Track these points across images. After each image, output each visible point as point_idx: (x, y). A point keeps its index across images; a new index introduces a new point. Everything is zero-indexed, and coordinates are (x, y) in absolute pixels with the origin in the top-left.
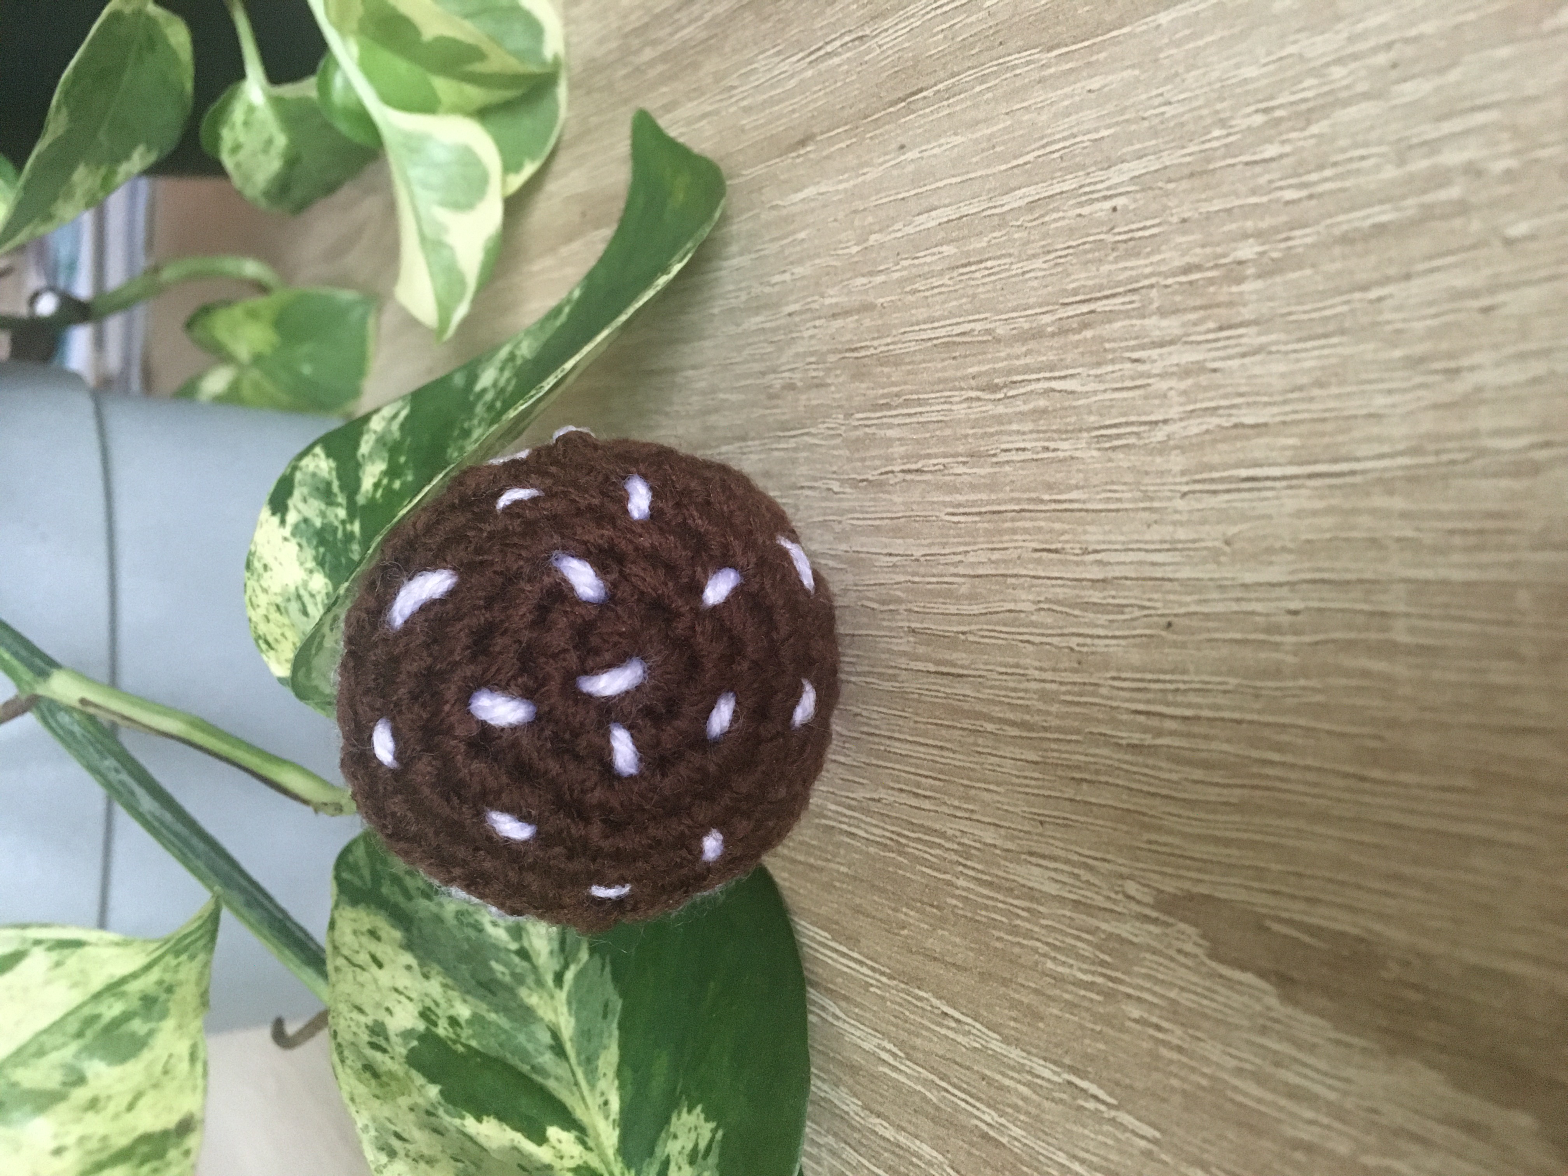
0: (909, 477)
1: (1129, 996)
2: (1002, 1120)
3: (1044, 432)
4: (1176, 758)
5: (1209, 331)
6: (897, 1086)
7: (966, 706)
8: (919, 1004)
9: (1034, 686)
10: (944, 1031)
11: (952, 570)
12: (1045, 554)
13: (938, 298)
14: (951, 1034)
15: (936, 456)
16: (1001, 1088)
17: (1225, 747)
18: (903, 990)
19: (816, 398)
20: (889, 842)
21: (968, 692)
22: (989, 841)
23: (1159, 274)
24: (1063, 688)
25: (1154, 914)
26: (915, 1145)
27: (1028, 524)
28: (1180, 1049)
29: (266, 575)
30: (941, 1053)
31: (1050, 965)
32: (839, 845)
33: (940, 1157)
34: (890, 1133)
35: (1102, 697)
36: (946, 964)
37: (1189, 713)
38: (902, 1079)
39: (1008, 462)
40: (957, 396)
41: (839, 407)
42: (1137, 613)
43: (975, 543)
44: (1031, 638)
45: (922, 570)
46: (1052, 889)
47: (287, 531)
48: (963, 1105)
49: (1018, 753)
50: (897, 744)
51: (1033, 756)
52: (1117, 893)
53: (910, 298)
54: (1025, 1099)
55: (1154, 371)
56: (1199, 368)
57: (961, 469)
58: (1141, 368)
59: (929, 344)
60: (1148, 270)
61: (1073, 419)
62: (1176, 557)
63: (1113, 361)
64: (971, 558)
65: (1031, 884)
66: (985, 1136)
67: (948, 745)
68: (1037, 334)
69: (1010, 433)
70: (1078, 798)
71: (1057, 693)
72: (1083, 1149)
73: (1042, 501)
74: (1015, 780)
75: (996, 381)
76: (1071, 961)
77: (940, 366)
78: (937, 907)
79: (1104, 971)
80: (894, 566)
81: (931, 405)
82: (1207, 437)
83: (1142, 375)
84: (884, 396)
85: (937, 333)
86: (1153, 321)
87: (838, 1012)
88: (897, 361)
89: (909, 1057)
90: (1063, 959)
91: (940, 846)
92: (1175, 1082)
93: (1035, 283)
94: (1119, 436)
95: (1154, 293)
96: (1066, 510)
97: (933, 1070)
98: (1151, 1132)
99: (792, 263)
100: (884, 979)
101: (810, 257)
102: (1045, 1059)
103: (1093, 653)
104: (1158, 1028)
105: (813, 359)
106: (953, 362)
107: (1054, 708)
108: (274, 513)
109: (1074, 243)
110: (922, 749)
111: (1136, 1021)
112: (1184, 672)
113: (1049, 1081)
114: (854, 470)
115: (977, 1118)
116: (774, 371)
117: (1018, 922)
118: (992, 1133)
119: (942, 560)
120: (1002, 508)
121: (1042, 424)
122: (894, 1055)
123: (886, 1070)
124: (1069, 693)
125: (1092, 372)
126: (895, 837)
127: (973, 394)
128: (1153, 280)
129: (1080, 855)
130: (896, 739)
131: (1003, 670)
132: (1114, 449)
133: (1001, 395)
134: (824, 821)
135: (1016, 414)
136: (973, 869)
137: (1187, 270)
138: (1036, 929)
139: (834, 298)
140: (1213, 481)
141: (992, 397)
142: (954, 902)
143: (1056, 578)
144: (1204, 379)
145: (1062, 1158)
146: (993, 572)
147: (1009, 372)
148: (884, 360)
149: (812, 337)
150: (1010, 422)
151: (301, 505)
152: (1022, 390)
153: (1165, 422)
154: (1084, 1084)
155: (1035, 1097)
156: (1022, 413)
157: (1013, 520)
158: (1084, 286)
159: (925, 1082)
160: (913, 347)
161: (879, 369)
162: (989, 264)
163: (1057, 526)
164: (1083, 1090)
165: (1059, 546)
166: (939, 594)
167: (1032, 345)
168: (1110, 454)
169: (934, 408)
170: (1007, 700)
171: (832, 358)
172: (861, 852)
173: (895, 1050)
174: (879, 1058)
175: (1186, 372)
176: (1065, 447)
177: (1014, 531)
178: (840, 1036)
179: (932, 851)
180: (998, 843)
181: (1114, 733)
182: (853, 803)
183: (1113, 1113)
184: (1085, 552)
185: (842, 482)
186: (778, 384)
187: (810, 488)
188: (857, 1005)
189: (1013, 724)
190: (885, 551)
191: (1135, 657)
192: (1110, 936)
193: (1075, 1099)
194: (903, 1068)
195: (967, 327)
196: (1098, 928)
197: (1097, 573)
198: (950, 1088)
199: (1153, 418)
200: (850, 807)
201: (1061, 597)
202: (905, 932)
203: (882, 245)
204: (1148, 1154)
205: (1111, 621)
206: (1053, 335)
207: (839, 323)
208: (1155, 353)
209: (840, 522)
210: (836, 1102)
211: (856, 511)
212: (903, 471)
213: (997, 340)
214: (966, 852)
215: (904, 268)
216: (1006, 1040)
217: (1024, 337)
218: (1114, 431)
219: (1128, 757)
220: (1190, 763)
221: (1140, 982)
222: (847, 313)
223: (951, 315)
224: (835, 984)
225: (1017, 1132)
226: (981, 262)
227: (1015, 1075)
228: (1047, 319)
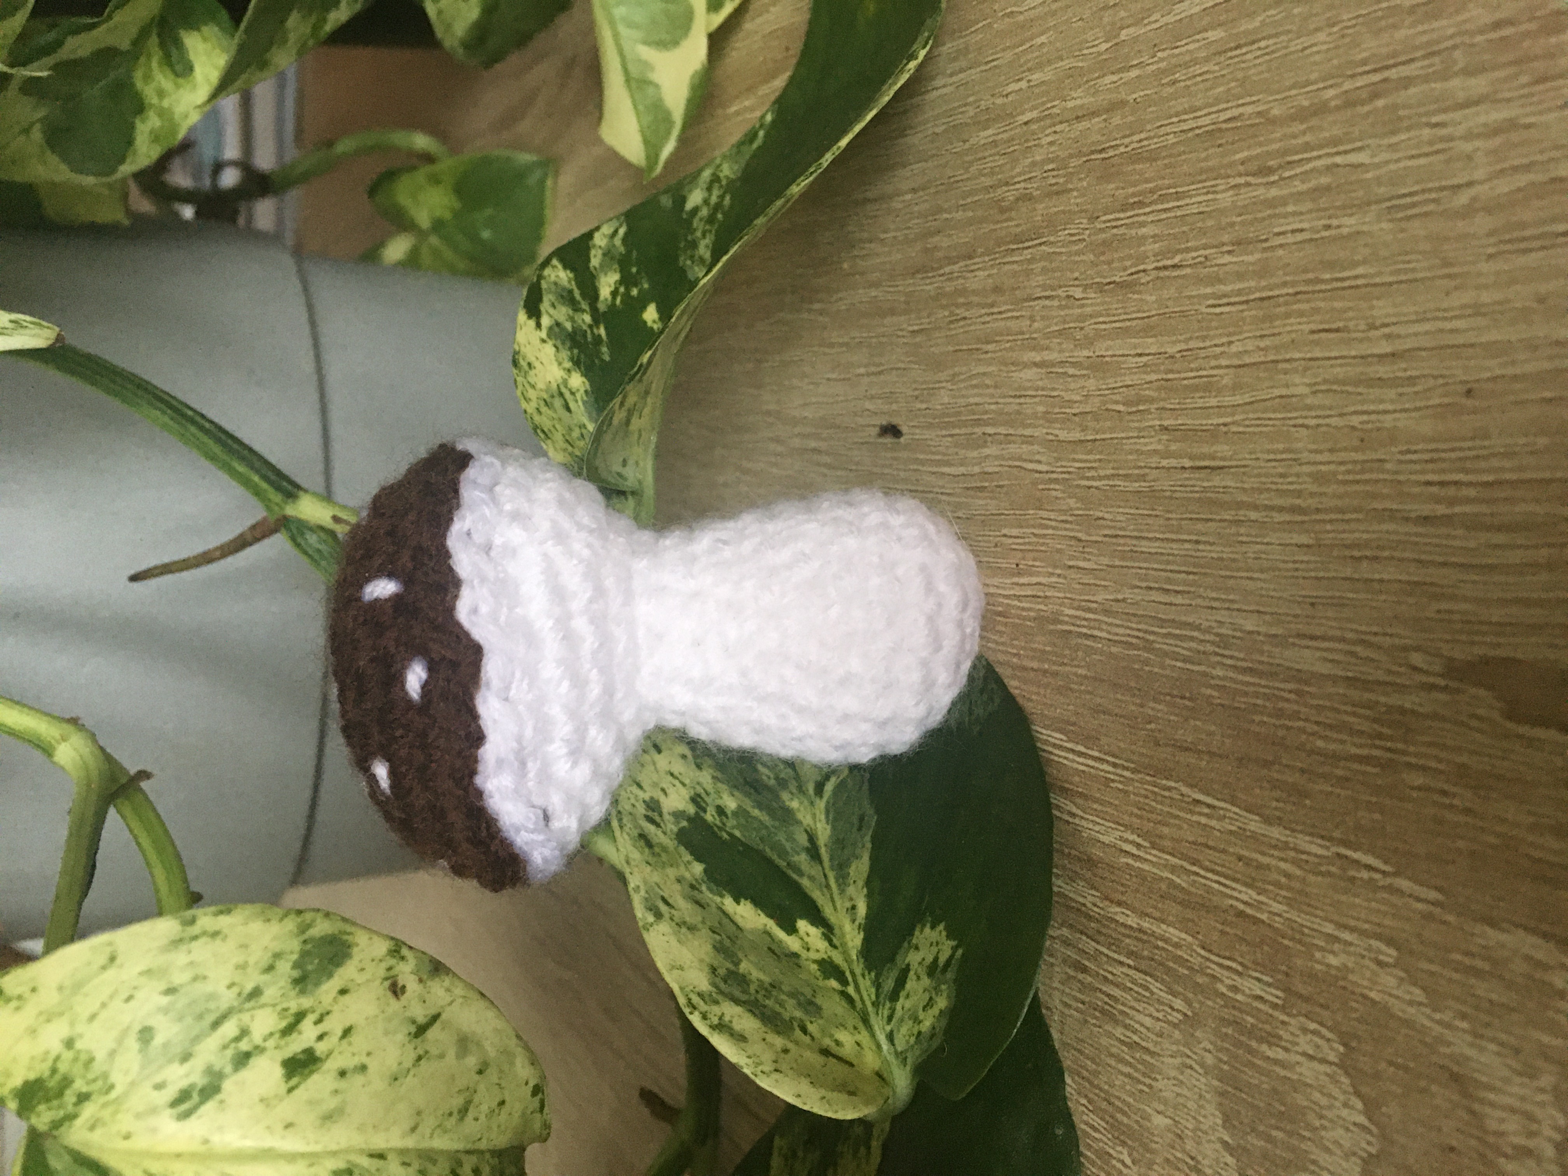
0: (1162, 274)
1: (1409, 765)
2: (1262, 898)
3: (1325, 209)
4: (1473, 524)
5: (1524, 86)
6: (1141, 875)
7: (1227, 498)
8: (1167, 794)
9: (1306, 469)
10: (1195, 818)
11: (1213, 363)
12: (1323, 335)
13: (1201, 86)
14: (1203, 820)
15: (1196, 249)
16: (1260, 867)
17: (1531, 508)
18: (1148, 783)
19: (1056, 206)
20: (1134, 641)
21: (1229, 483)
22: (1250, 628)
23: (1466, 32)
24: (1343, 468)
25: (1442, 682)
26: (1161, 929)
27: (1304, 306)
28: (1468, 811)
29: (532, 373)
30: (1191, 839)
31: (1320, 743)
32: (1077, 648)
33: (1190, 939)
34: (1132, 921)
35: (1388, 472)
36: (1199, 752)
37: (1490, 478)
38: (1146, 867)
39: (1281, 246)
40: (1222, 184)
41: (1081, 211)
42: (1431, 382)
43: (1241, 333)
44: (1306, 422)
45: (1176, 367)
46: (1325, 669)
47: (544, 334)
48: (1216, 886)
49: (1287, 538)
50: (1144, 543)
51: (1304, 539)
52: (1400, 665)
53: (1170, 90)
54: (1287, 875)
55: (1457, 134)
56: (1512, 125)
57: (1227, 259)
58: (1443, 132)
59: (1190, 135)
60: (1450, 31)
61: (1361, 193)
62: (1480, 321)
63: (1409, 129)
64: (1234, 349)
65: (1297, 667)
66: (1241, 914)
67: (1203, 539)
68: (1320, 109)
69: (1285, 216)
70: (1356, 576)
71: (1335, 474)
72: (1353, 918)
73: (1323, 281)
74: (1282, 565)
75: (1271, 163)
76: (1345, 737)
77: (1203, 155)
78: (1190, 699)
79: (1382, 743)
80: (1145, 365)
81: (1191, 197)
82: (1520, 196)
83: (1442, 139)
84: (1134, 195)
85: (1200, 122)
86: (1456, 82)
87: (1074, 810)
88: (1152, 157)
89: (1154, 846)
90: (1335, 736)
91: (1192, 639)
92: (1461, 844)
93: (1317, 58)
94: (1414, 205)
95: (1457, 54)
96: (1351, 287)
97: (1184, 857)
98: (1433, 895)
99: (1029, 70)
100: (1127, 774)
101: (1049, 62)
102: (1311, 834)
103: (1378, 429)
104: (1444, 793)
105: (1051, 167)
106: (1218, 150)
107: (1330, 489)
108: (530, 317)
109: (1364, 12)
110: (1174, 546)
111: (1419, 788)
112: (1486, 436)
113: (1316, 855)
114: (1099, 274)
115: (1231, 897)
116: (1007, 184)
117: (1281, 705)
118: (1249, 911)
119: (1203, 353)
120: (1276, 292)
121: (1323, 202)
122: (1138, 846)
123: (1130, 861)
124: (1349, 472)
125: (1386, 141)
126: (1141, 634)
127: (1242, 180)
128: (1458, 40)
129: (1357, 631)
130: (1143, 538)
131: (1272, 456)
132: (1409, 218)
133: (1273, 178)
134: (1059, 627)
135: (1292, 195)
136: (1231, 657)
137: (1497, 25)
138: (1303, 710)
139: (1079, 99)
140: (1524, 239)
141: (1264, 180)
142: (1209, 692)
143: (1336, 358)
144: (1515, 137)
145: (1329, 928)
146: (1262, 359)
147: (1286, 152)
148: (1135, 157)
149: (1051, 143)
150: (1285, 204)
151: (551, 311)
152: (1298, 170)
153: (1470, 184)
154: (1356, 855)
155: (1298, 872)
156: (1300, 193)
157: (1286, 304)
158: (1374, 55)
159: (1173, 869)
160: (1172, 139)
161: (1130, 168)
162: (1263, 44)
163: (1338, 305)
164: (1357, 862)
165: (1341, 324)
166: (1196, 388)
167: (1314, 122)
168: (1403, 225)
169: (1194, 200)
170: (1274, 487)
171: (1074, 162)
172: (1102, 653)
173: (1139, 840)
174: (1122, 850)
175: (1495, 131)
176: (1349, 223)
177: (1288, 315)
178: (1077, 831)
179: (1185, 645)
180: (1262, 629)
181: (1400, 507)
182: (1094, 605)
183: (1389, 880)
184: (1372, 327)
185: (1086, 287)
186: (1011, 196)
187: (1047, 298)
188: (1096, 801)
189: (1281, 509)
190: (1132, 352)
191: (1427, 428)
192: (1390, 709)
193: (1344, 870)
194: (1148, 857)
195: (1235, 112)
196: (1377, 703)
197: (1385, 348)
198: (1202, 872)
199: (1455, 181)
200: (1089, 610)
201: (1341, 376)
202: (1153, 726)
203: (1135, 39)
204: (1428, 917)
205: (1401, 395)
206: (1338, 108)
207: (1085, 124)
208: (1457, 115)
209: (1082, 329)
210: (1071, 895)
211: (1101, 315)
212: (1157, 268)
213: (1273, 122)
214: (1224, 641)
215: (1162, 60)
216: (1267, 821)
217: (1300, 115)
218: (1408, 200)
219: (1421, 530)
220: (1489, 528)
221: (1423, 749)
222: (1094, 114)
223: (1217, 100)
224: (1071, 783)
225: (1277, 907)
226: (1253, 42)
227: (1276, 853)
228: (1331, 93)
